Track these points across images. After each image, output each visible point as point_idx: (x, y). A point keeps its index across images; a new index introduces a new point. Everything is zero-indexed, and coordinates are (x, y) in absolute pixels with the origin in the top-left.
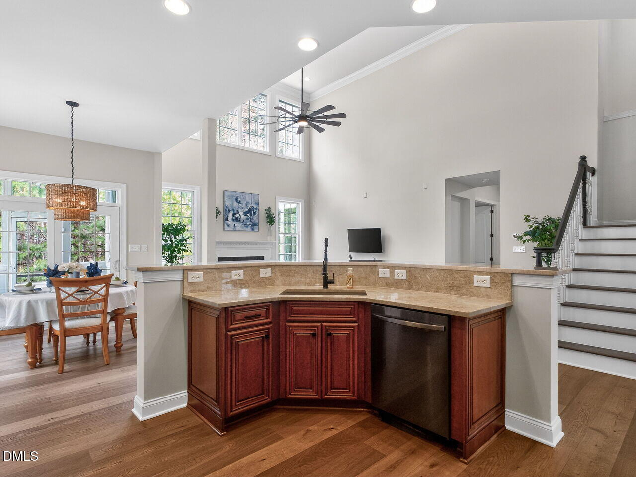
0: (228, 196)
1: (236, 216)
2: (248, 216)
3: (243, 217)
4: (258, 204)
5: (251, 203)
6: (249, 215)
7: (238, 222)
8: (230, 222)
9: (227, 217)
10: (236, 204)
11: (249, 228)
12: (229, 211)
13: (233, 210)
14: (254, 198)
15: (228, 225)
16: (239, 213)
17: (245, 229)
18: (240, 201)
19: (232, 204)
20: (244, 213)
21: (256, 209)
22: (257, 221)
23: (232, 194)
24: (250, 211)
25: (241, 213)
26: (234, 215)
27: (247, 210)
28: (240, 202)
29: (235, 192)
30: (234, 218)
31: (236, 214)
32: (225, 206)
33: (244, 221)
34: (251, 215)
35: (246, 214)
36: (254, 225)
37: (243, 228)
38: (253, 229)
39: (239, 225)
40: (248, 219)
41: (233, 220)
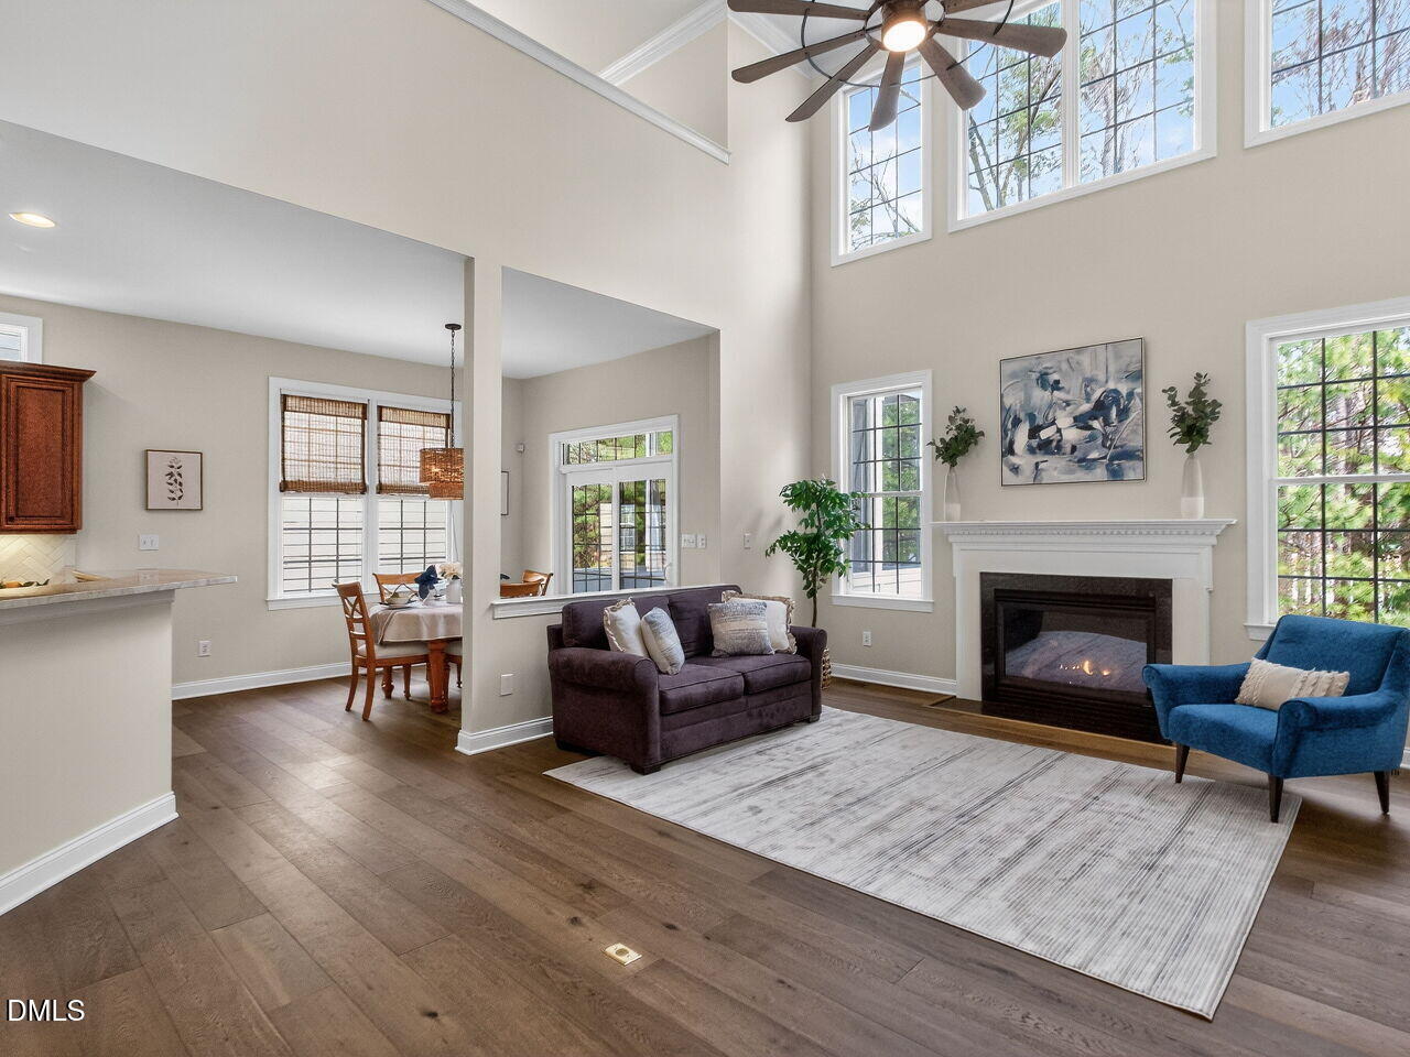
0: (1014, 375)
1: (1044, 434)
2: (1090, 428)
3: (1072, 435)
4: (1138, 376)
5: (1102, 377)
6: (1096, 424)
7: (1053, 453)
8: (1022, 459)
9: (1012, 443)
10: (1040, 397)
11: (1100, 472)
12: (1017, 422)
13: (1031, 417)
14: (1118, 356)
15: (1015, 469)
16: (1053, 423)
17: (1081, 475)
18: (1057, 382)
19: (1028, 398)
20: (1075, 419)
21: (1131, 395)
22: (1135, 442)
23: (1025, 364)
24: (1100, 408)
25: (1064, 421)
26: (1034, 432)
27: (1086, 407)
28: (1056, 386)
29: (1038, 356)
30: (1035, 443)
31: (1040, 428)
32: (1005, 410)
33: (1074, 449)
34: (1107, 423)
35: (1081, 422)
36: (1121, 461)
37: (1071, 472)
38: (1116, 475)
39: (1054, 466)
40: (1092, 439)
41: (1031, 450)
